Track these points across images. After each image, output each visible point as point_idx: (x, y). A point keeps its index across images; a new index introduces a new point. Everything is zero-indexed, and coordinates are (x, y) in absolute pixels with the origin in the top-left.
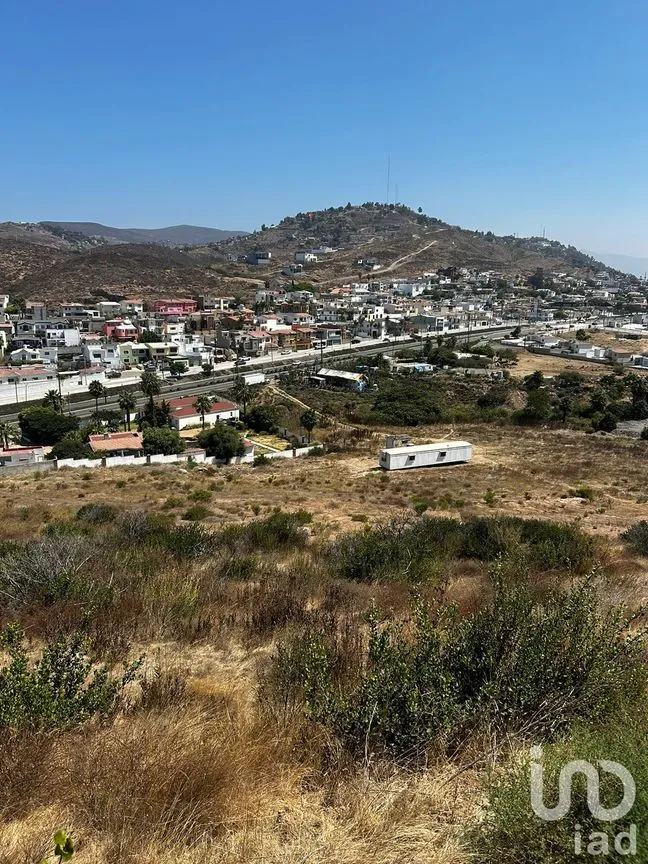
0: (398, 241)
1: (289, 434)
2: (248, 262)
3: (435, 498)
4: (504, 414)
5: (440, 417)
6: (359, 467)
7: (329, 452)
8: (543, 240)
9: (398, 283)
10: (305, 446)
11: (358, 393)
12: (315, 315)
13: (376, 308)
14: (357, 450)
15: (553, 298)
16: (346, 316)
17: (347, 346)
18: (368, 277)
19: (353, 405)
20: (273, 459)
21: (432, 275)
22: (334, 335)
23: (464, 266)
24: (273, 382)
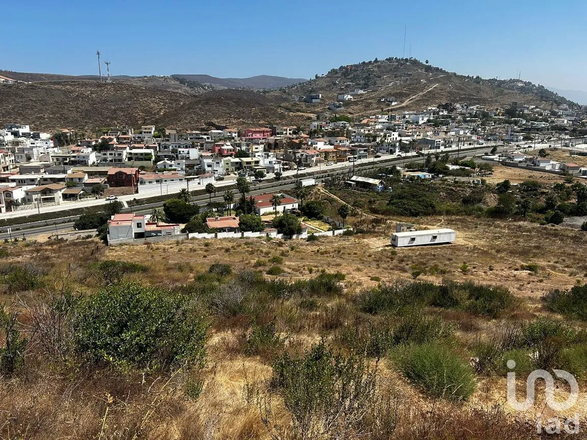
0: (410, 85)
1: (330, 220)
2: (305, 101)
3: (427, 267)
4: (481, 209)
5: (435, 211)
6: (377, 244)
7: (357, 233)
8: (518, 81)
9: (409, 114)
10: (341, 229)
11: (378, 193)
12: (350, 138)
13: (393, 133)
14: (375, 232)
15: (524, 125)
16: (371, 139)
17: (372, 159)
18: (388, 111)
19: (374, 201)
20: (320, 237)
21: (434, 108)
22: (363, 152)
23: (457, 102)
24: (320, 184)
